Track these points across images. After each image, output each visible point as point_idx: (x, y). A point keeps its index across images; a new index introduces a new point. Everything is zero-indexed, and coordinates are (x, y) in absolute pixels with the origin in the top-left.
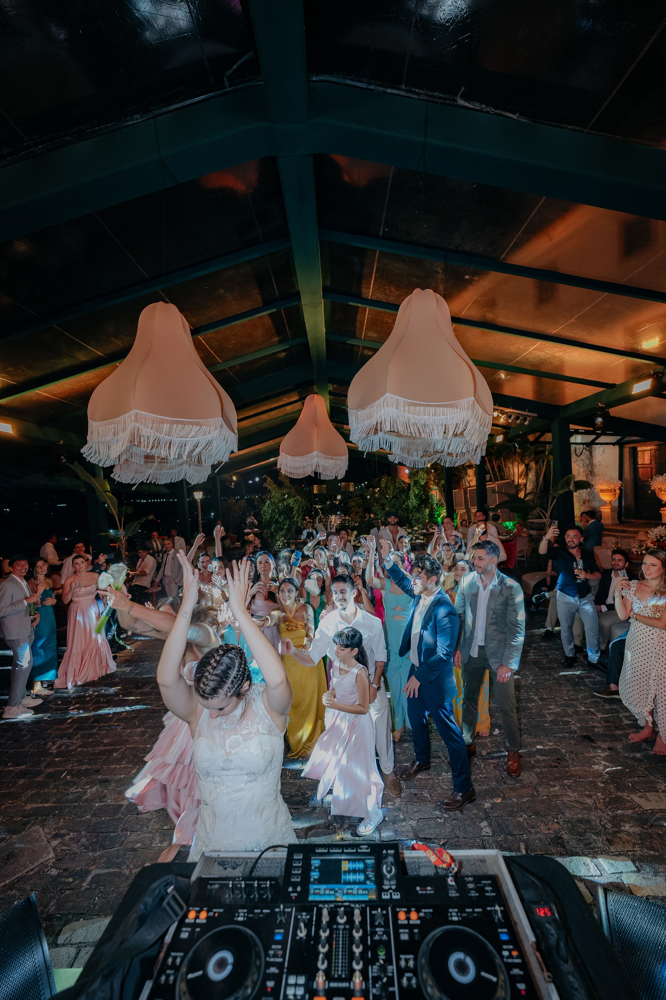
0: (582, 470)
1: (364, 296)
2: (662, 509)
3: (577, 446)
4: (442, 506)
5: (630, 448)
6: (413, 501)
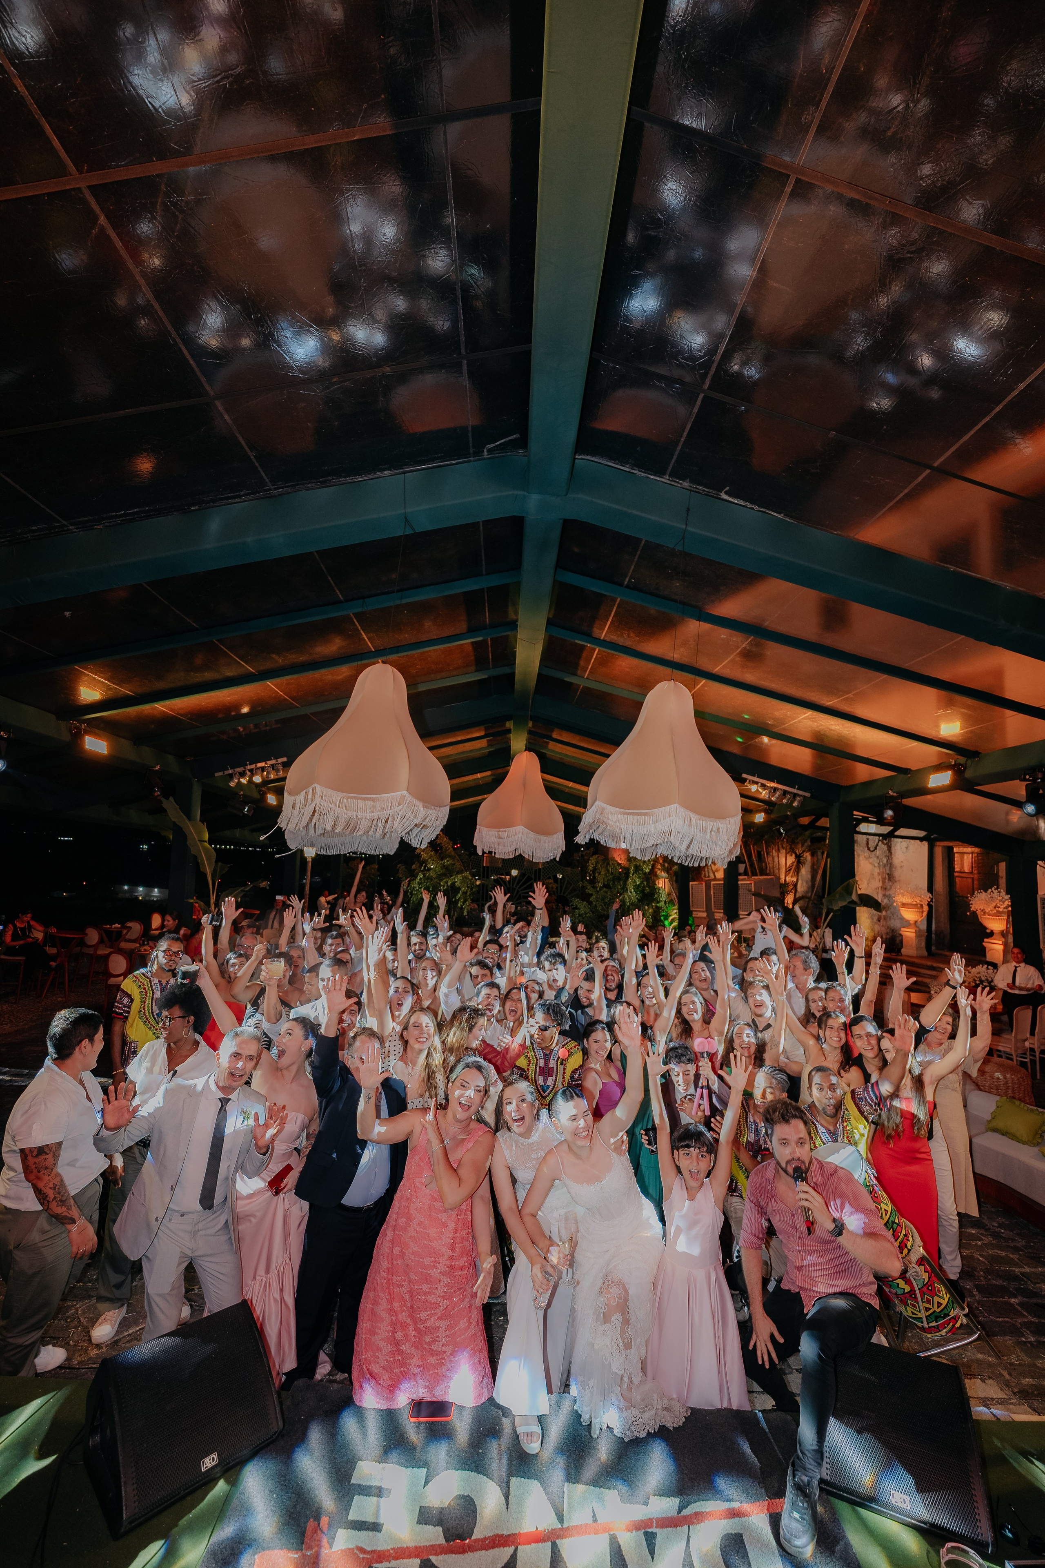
0: (877, 870)
2: (985, 940)
3: (866, 837)
4: (671, 902)
5: (944, 847)
6: (631, 895)
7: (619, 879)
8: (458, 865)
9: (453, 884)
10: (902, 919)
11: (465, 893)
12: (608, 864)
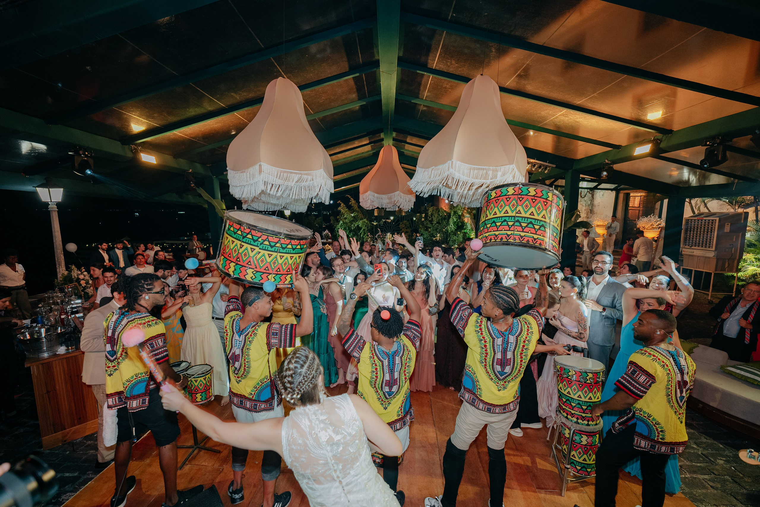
0: (584, 208)
1: (429, 66)
3: (583, 190)
4: (472, 230)
5: (624, 193)
6: (451, 227)
7: (445, 219)
8: (360, 215)
9: (358, 226)
10: (596, 233)
11: (364, 230)
12: (439, 211)
